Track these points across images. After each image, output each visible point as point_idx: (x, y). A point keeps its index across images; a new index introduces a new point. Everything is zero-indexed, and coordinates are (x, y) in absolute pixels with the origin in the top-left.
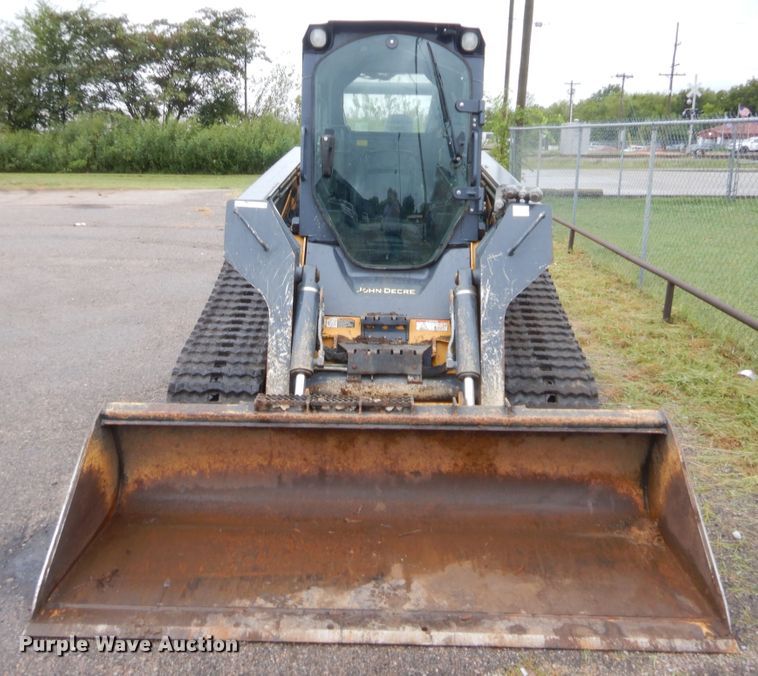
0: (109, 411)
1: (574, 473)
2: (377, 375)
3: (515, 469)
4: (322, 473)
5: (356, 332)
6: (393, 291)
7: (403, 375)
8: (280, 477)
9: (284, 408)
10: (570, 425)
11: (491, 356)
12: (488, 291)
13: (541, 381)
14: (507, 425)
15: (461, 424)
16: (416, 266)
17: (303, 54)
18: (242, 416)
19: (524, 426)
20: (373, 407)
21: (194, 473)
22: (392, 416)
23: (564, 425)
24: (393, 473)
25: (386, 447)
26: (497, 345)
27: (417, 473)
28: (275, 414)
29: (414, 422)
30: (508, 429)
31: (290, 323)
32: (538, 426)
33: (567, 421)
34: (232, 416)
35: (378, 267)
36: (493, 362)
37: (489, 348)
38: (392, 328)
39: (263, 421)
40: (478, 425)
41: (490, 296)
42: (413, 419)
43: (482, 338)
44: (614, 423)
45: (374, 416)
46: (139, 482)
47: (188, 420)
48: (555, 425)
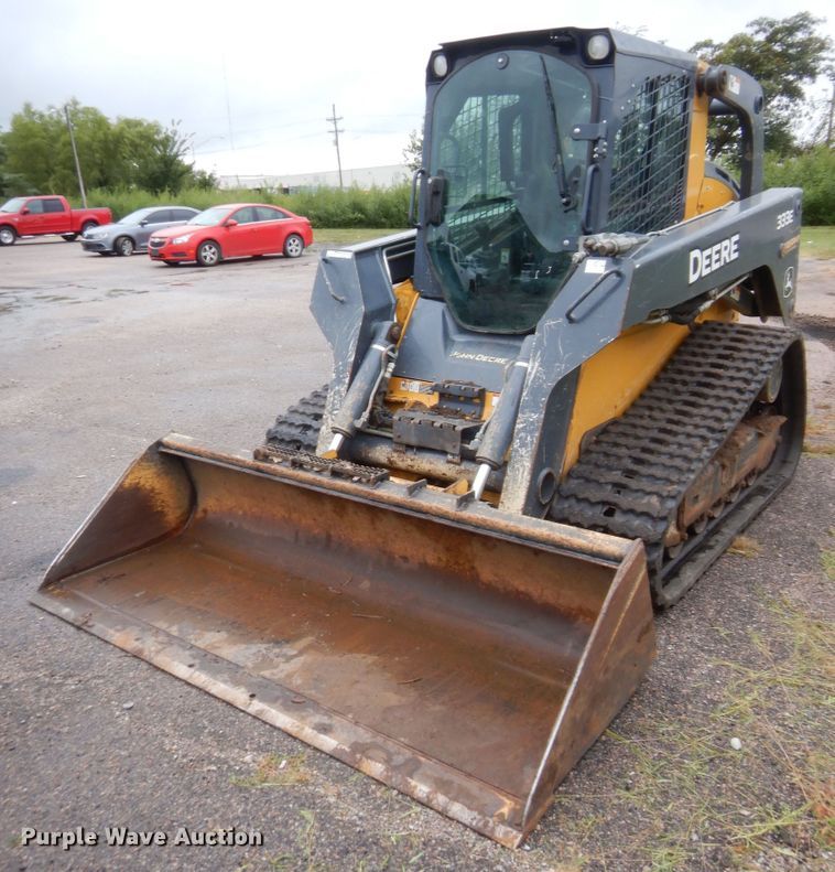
0: (166, 440)
1: (561, 601)
2: (421, 449)
3: (497, 579)
4: (329, 537)
5: (433, 400)
6: (484, 358)
7: (444, 453)
8: (297, 533)
9: (276, 460)
10: (518, 535)
11: (523, 445)
12: (537, 364)
13: (610, 487)
14: (453, 520)
15: (411, 509)
16: (519, 331)
17: (427, 86)
18: (244, 462)
19: (470, 524)
20: (342, 474)
21: (240, 512)
22: (354, 486)
23: (511, 534)
24: (385, 552)
25: (373, 522)
26: (531, 432)
27: (405, 558)
28: (269, 465)
29: (370, 497)
30: (454, 525)
31: (347, 380)
32: (484, 528)
33: (515, 530)
34: (237, 460)
35: (480, 330)
36: (523, 451)
37: (523, 434)
38: (468, 400)
39: (258, 470)
40: (426, 513)
41: (537, 372)
42: (370, 494)
43: (518, 421)
44: (566, 543)
45: (340, 483)
46: (205, 511)
47: (211, 458)
48: (501, 531)
